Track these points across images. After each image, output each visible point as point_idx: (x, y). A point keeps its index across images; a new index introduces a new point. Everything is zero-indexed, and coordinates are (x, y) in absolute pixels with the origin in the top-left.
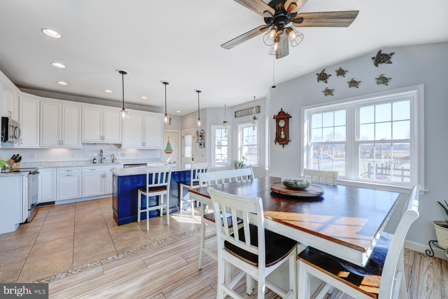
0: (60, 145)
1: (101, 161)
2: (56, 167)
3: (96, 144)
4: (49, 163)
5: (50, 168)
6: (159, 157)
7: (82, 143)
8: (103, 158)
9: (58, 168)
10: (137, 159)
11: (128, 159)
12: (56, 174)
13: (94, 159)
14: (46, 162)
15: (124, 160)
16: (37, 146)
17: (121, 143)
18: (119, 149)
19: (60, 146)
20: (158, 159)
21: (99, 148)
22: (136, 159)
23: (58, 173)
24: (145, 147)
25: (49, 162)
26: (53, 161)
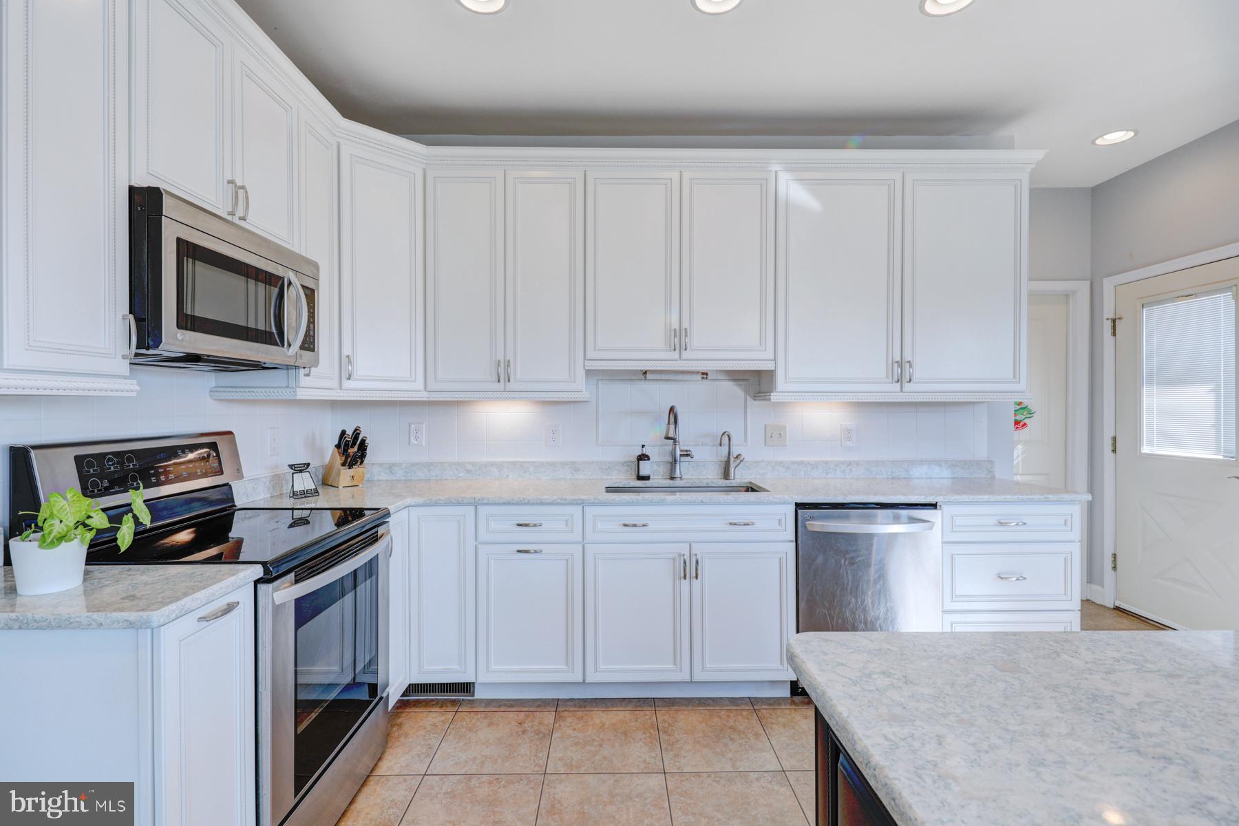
0: (499, 381)
1: (669, 466)
2: (476, 504)
3: (649, 376)
4: (469, 472)
5: (449, 503)
6: (981, 452)
7: (589, 373)
8: (678, 453)
9: (482, 509)
10: (850, 464)
11: (802, 463)
12: (476, 539)
13: (643, 457)
14: (459, 464)
15: (781, 463)
16: (414, 389)
17: (770, 366)
18: (755, 406)
19: (496, 386)
20: (978, 464)
21: (662, 395)
22: (843, 463)
23: (483, 536)
24: (907, 387)
25: (469, 463)
26: (484, 459)
